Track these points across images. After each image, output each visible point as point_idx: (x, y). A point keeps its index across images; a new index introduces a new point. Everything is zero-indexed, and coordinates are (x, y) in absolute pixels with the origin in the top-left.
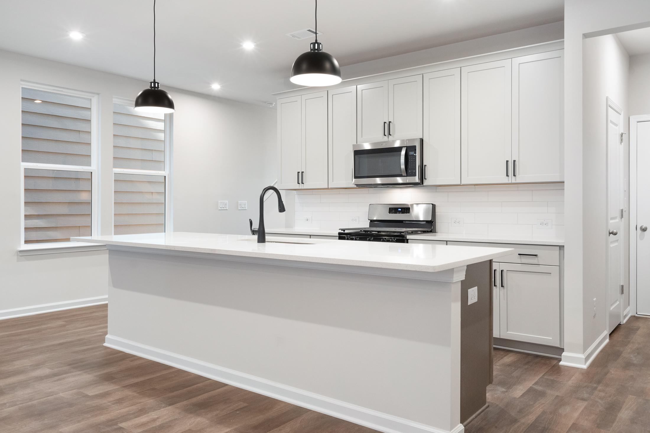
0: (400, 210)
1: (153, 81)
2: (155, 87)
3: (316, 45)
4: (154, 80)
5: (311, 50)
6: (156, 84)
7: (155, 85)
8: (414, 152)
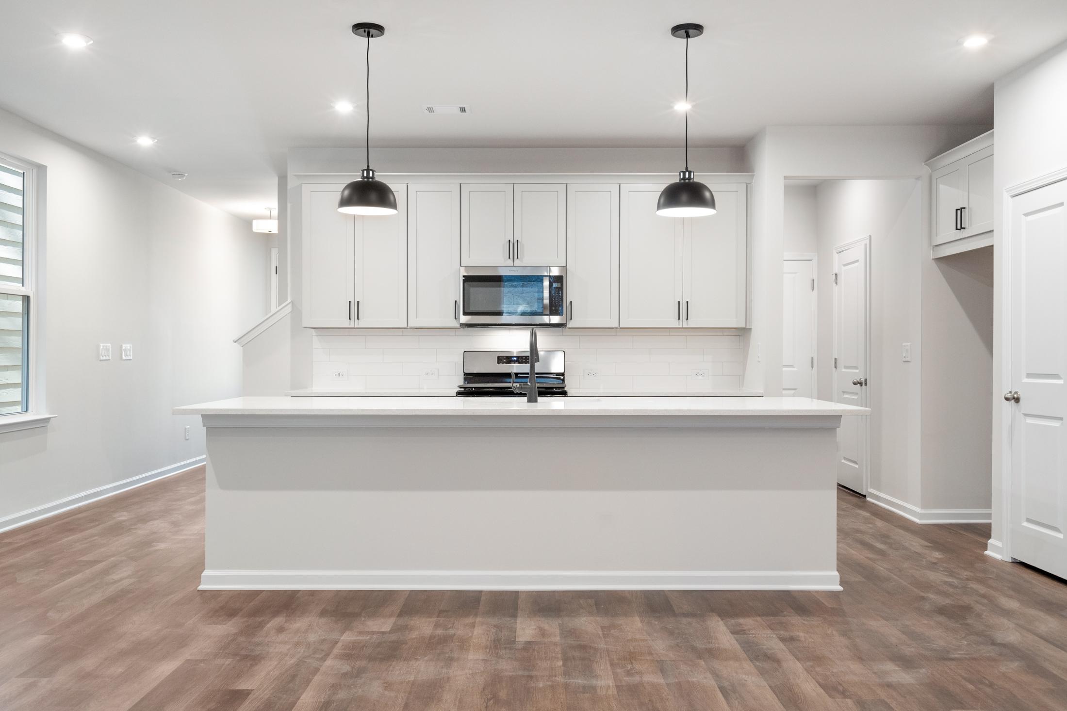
0: (515, 359)
1: (366, 168)
2: (368, 177)
3: (687, 173)
4: (368, 166)
5: (681, 179)
6: (371, 172)
7: (368, 173)
8: (560, 284)
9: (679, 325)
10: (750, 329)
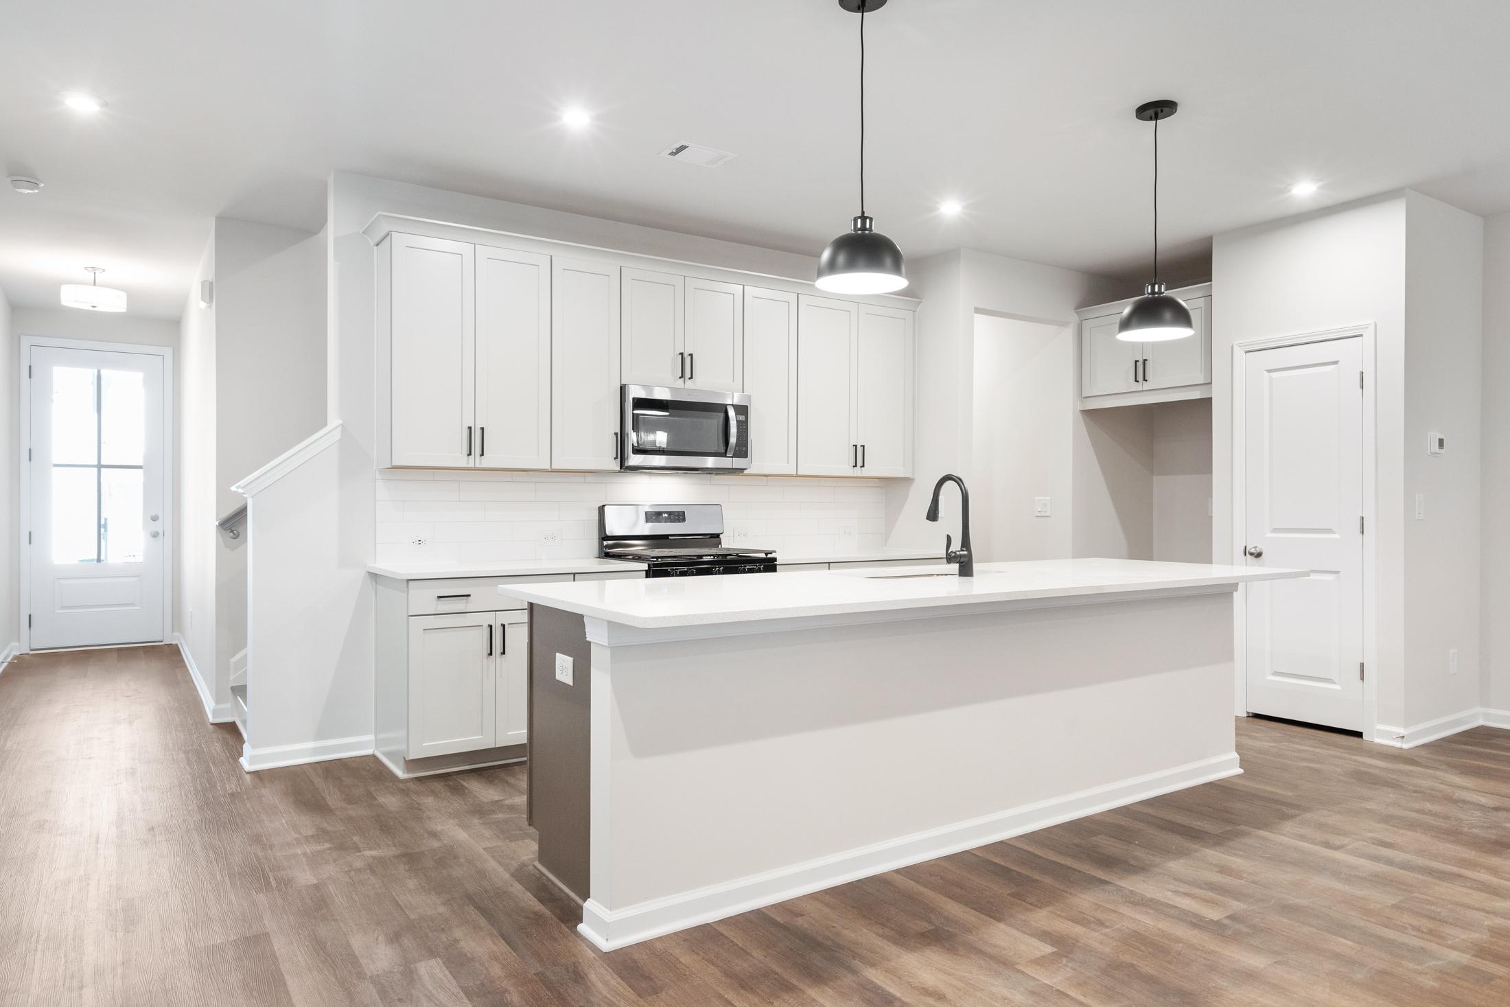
0: (666, 516)
8: (744, 417)
9: (854, 473)
10: (914, 479)
